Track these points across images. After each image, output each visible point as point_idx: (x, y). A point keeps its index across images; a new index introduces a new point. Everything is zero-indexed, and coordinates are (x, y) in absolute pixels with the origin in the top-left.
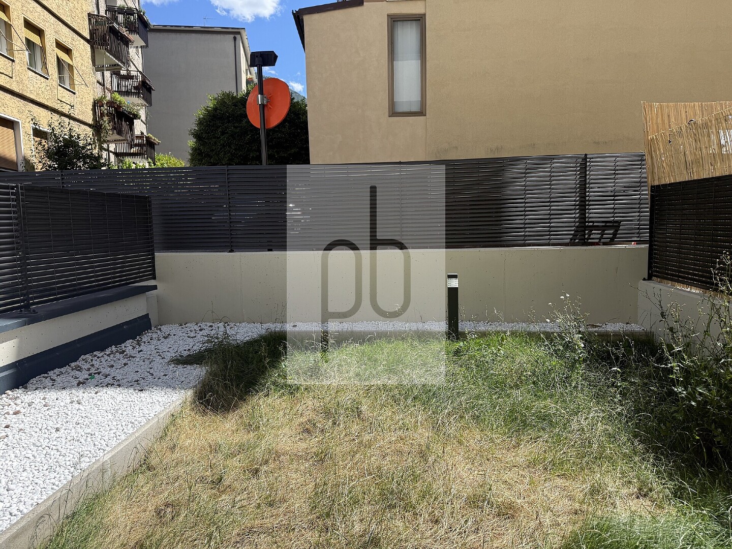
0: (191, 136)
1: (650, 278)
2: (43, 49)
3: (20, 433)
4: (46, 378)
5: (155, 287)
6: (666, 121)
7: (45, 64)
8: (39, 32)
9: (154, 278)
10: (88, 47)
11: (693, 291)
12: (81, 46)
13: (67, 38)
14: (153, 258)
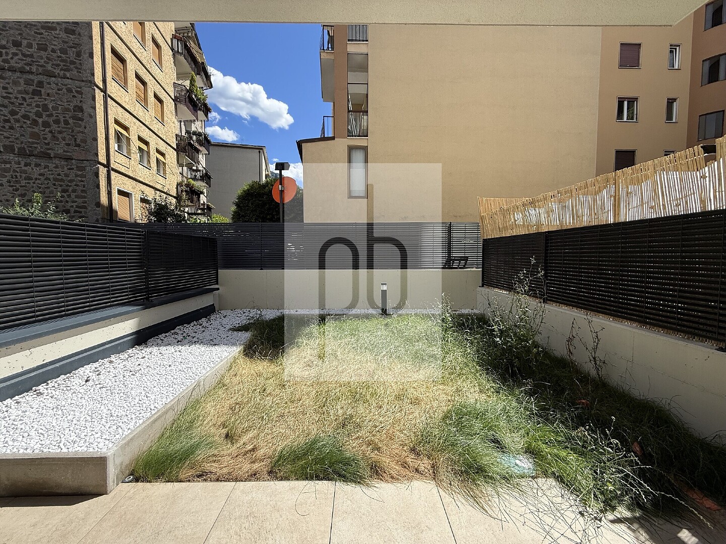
0: (234, 205)
1: (483, 286)
2: (148, 153)
3: (148, 368)
4: (158, 339)
5: (218, 289)
6: (490, 207)
7: (149, 161)
8: (146, 143)
9: (217, 284)
10: (175, 153)
11: (504, 292)
12: (171, 152)
13: (163, 147)
14: (217, 273)
